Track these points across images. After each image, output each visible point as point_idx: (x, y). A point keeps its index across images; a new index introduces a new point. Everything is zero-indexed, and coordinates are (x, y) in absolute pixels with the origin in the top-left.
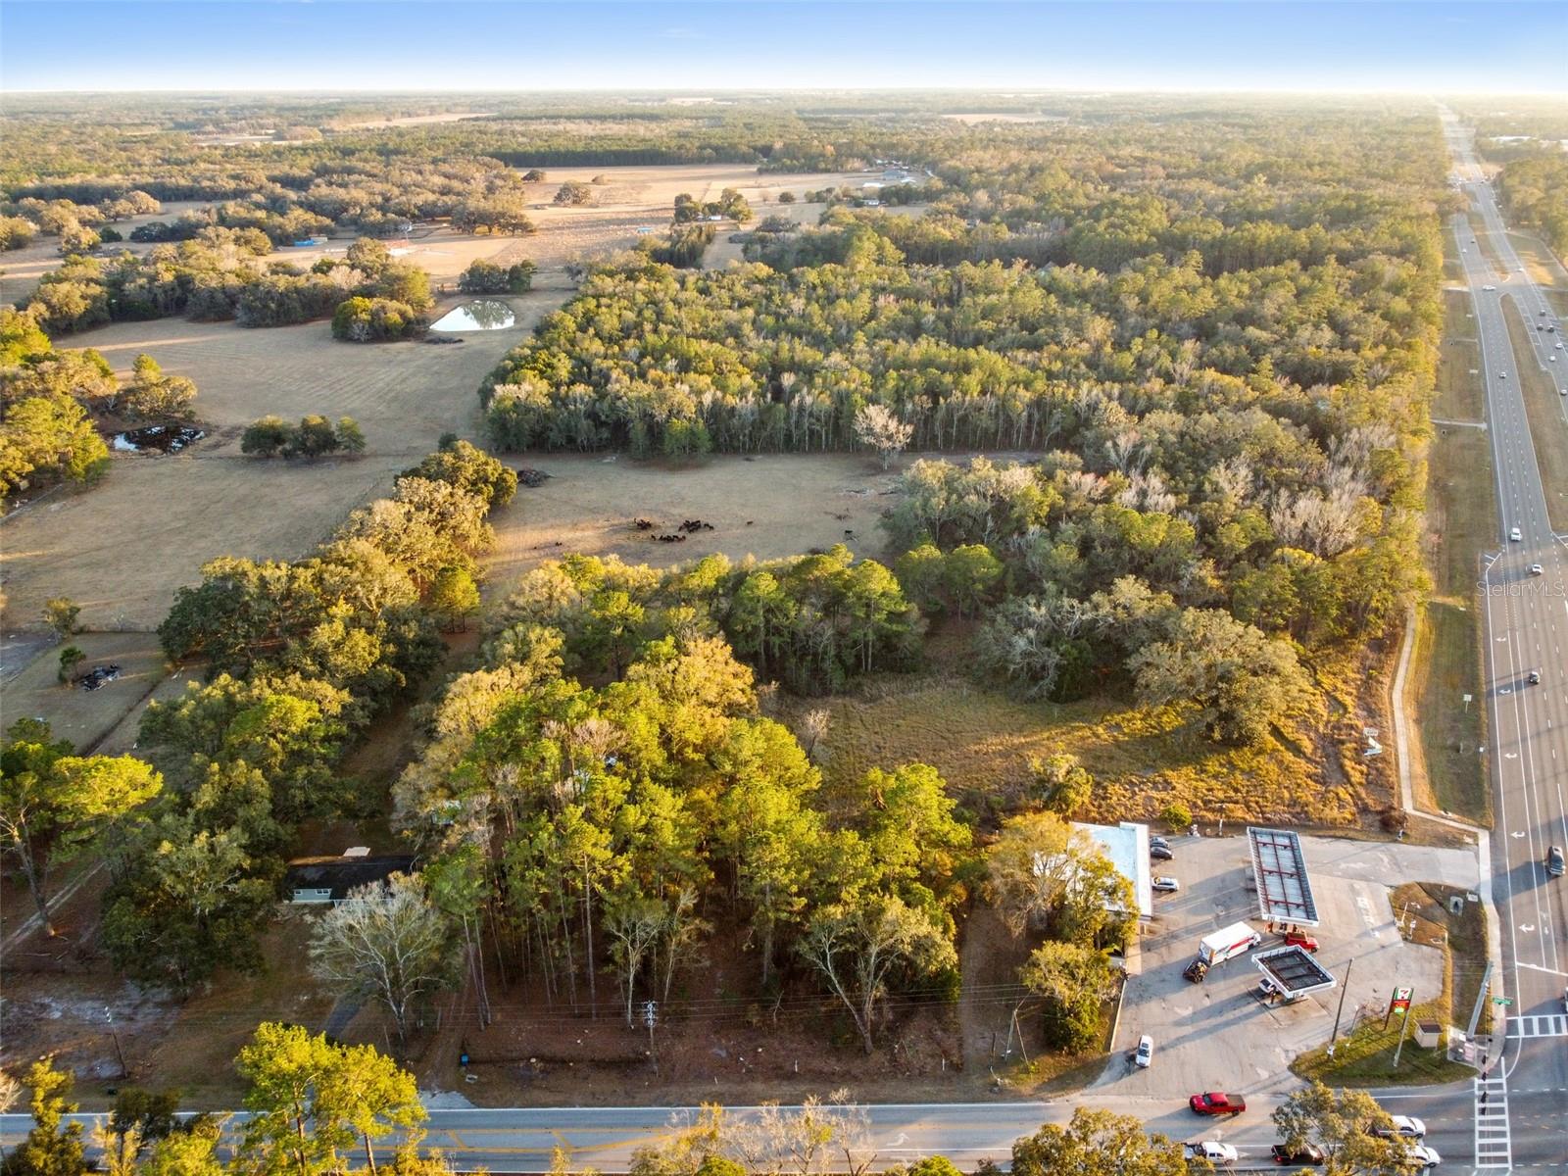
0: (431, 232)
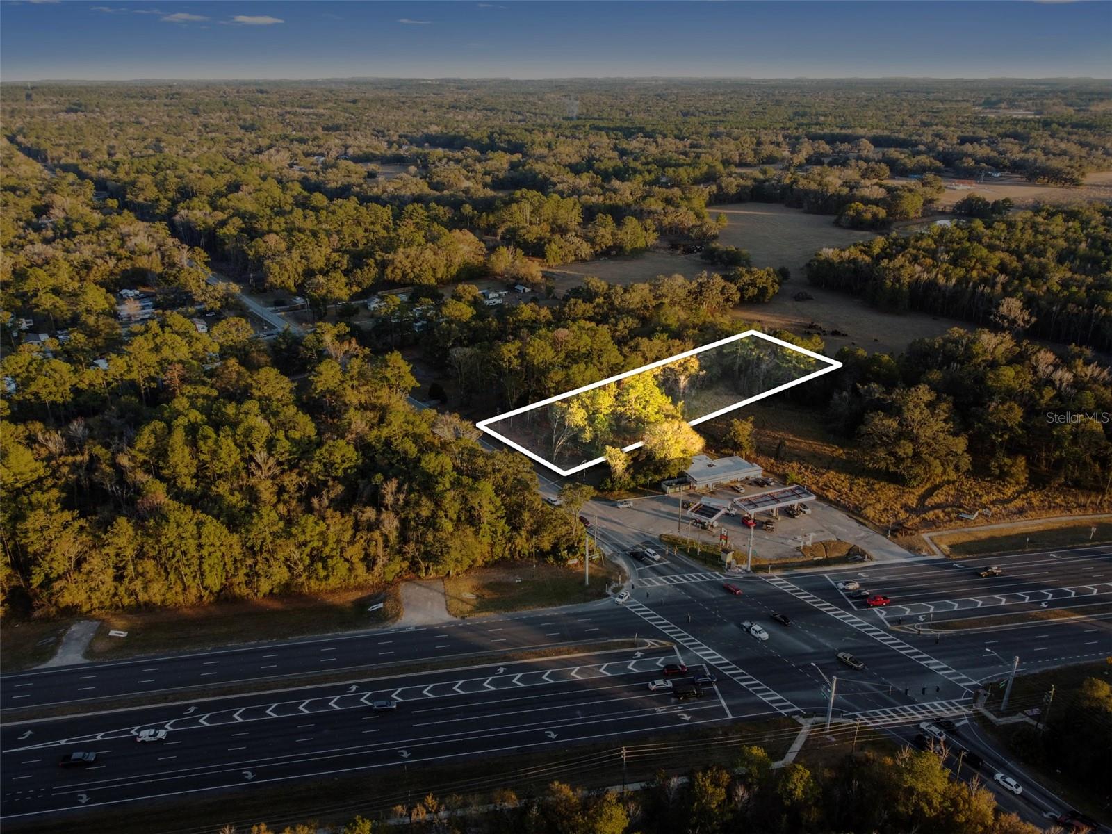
0: (1010, 178)
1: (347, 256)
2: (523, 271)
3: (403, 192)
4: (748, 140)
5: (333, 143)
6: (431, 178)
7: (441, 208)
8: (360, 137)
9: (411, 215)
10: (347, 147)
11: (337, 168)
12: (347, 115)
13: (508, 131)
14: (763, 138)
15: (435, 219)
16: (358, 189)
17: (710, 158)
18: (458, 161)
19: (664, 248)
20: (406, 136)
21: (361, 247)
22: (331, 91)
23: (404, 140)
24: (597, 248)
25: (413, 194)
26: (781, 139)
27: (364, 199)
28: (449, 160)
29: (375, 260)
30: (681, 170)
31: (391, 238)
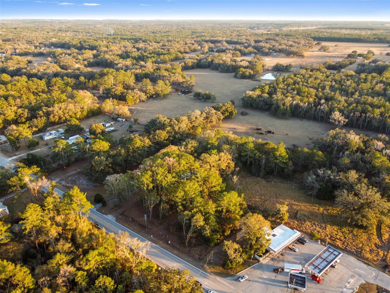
0: (280, 55)
1: (26, 110)
2: (121, 112)
3: (48, 71)
4: (182, 42)
5: (9, 47)
6: (59, 63)
7: (69, 79)
8: (21, 44)
9: (55, 83)
10: (15, 49)
11: (12, 59)
12: (13, 34)
13: (87, 40)
14: (187, 42)
15: (67, 84)
16: (25, 70)
17: (173, 50)
18: (69, 55)
19: (174, 92)
20: (42, 44)
21: (33, 104)
22: (4, 24)
23: (41, 45)
24: (148, 95)
25: (53, 72)
26: (193, 42)
27: (30, 76)
28: (66, 54)
29: (43, 111)
30: (166, 56)
31: (49, 98)
